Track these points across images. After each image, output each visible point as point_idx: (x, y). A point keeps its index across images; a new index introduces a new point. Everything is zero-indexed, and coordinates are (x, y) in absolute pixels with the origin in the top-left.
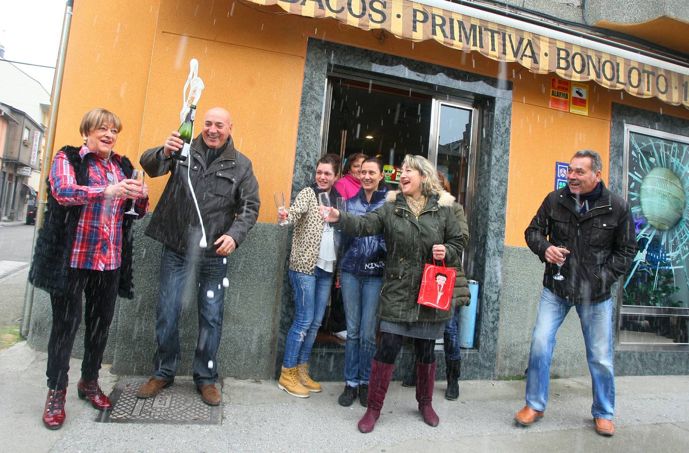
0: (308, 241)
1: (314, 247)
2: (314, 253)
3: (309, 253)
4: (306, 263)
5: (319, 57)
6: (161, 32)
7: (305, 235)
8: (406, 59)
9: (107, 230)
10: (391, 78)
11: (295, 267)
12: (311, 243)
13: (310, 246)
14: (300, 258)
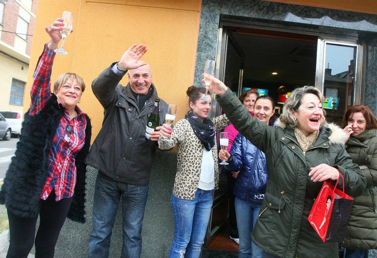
0: (188, 169)
1: (194, 174)
2: (194, 180)
3: (189, 180)
4: (187, 190)
5: (212, 10)
6: (85, 2)
7: (185, 163)
8: (292, 5)
9: (60, 168)
10: (278, 24)
11: (177, 194)
12: (190, 171)
13: (190, 173)
14: (181, 186)
